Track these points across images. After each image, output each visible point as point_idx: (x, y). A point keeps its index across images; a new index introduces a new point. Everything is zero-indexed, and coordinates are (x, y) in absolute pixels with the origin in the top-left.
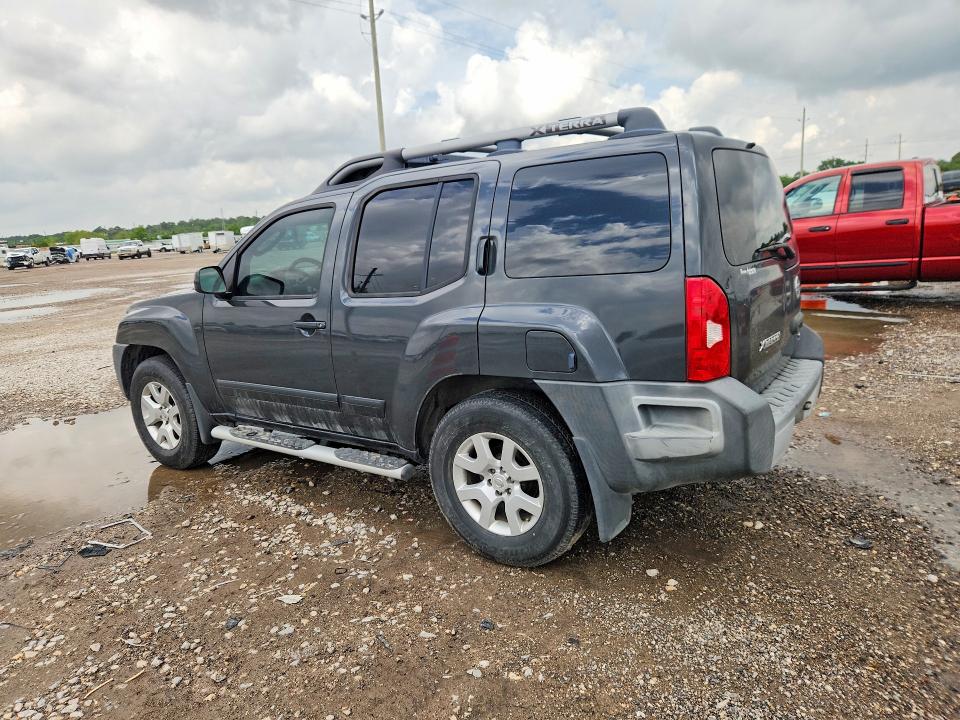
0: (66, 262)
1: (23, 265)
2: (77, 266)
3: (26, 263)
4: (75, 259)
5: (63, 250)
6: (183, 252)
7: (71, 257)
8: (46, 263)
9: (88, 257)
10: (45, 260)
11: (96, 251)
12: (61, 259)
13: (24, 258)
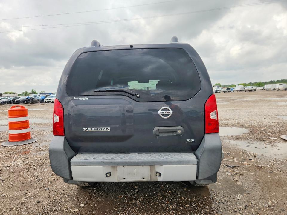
0: (230, 92)
1: (218, 92)
2: (234, 93)
3: (219, 92)
4: (233, 91)
5: (230, 89)
6: (267, 90)
7: (232, 90)
8: (225, 92)
9: (237, 91)
10: (224, 91)
11: (240, 89)
12: (229, 91)
13: (218, 90)
